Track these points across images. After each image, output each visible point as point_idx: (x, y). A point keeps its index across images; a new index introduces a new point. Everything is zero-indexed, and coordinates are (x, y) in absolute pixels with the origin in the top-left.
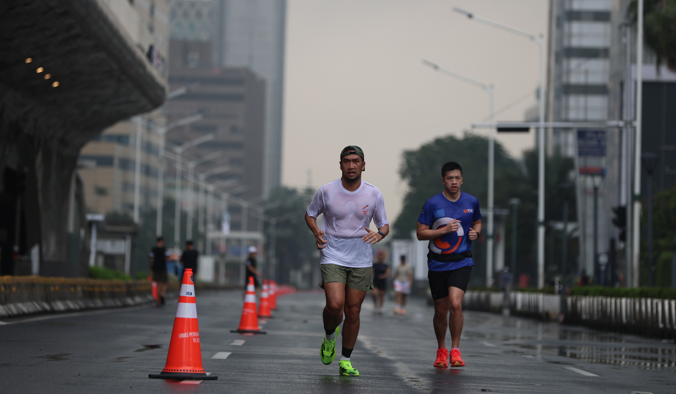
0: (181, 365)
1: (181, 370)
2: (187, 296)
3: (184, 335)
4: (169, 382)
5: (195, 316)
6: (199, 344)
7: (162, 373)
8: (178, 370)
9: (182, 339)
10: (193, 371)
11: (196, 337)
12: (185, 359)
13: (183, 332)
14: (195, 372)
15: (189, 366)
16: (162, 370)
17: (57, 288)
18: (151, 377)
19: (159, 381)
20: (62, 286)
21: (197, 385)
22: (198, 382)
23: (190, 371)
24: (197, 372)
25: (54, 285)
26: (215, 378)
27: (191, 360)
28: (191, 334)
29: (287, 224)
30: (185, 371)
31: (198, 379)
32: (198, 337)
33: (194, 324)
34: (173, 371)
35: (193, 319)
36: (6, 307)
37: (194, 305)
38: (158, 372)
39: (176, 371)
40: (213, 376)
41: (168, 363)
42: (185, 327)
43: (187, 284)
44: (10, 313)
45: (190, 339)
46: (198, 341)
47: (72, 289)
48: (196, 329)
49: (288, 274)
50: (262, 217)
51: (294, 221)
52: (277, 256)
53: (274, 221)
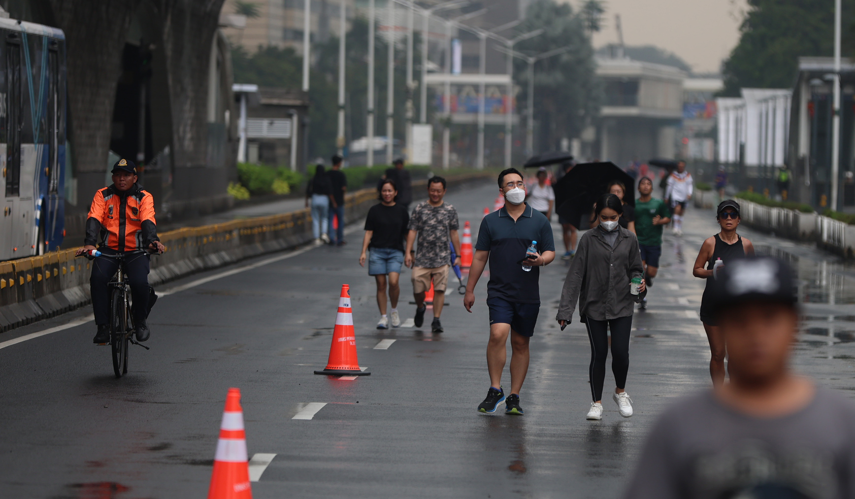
0: (340, 363)
1: (340, 368)
2: (345, 307)
3: (342, 339)
4: (330, 378)
5: (351, 324)
6: (354, 347)
7: (325, 370)
8: (338, 368)
9: (341, 342)
10: (350, 368)
11: (352, 341)
12: (343, 359)
13: (342, 337)
14: (352, 369)
15: (347, 364)
16: (325, 368)
17: (210, 238)
18: (316, 373)
19: (322, 377)
20: (216, 234)
21: (351, 381)
22: (353, 378)
23: (348, 368)
24: (354, 369)
25: (207, 236)
26: (368, 374)
27: (348, 359)
28: (348, 338)
29: (554, 62)
30: (344, 369)
31: (354, 375)
32: (354, 341)
33: (350, 330)
34: (334, 369)
35: (350, 326)
36: (158, 271)
37: (350, 314)
38: (322, 370)
39: (336, 369)
40: (367, 372)
41: (329, 362)
42: (343, 333)
43: (344, 297)
44: (163, 278)
45: (347, 342)
46: (354, 343)
47: (227, 236)
48: (352, 334)
49: (558, 146)
50: (511, 53)
51: (565, 58)
52: (535, 117)
53: (531, 60)
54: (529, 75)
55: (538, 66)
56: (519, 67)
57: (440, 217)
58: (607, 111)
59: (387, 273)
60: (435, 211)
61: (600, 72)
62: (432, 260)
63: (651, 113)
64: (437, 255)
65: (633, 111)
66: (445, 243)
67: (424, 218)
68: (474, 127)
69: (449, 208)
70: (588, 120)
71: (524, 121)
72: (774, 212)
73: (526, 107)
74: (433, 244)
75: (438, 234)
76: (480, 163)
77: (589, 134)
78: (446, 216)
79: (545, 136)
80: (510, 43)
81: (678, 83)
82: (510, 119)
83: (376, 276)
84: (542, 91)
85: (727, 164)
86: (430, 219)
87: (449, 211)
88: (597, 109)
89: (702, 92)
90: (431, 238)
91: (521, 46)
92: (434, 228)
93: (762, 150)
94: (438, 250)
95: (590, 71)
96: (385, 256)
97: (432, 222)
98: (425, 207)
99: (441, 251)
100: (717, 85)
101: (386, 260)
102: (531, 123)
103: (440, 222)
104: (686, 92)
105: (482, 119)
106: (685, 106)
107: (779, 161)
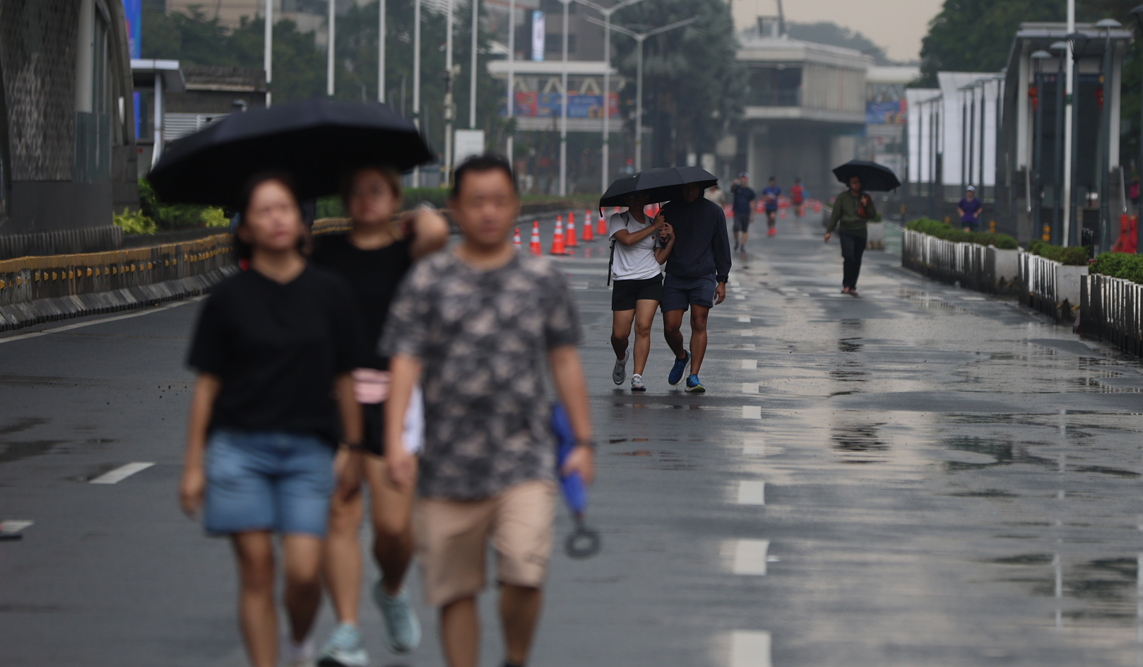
49: (682, 160)
50: (608, 26)
51: (690, 34)
52: (645, 121)
53: (640, 38)
54: (637, 58)
55: (650, 44)
56: (623, 47)
57: (507, 306)
58: (753, 112)
59: (278, 528)
60: (490, 286)
61: (741, 55)
62: (479, 469)
63: (819, 115)
64: (492, 447)
65: (793, 113)
66: (526, 405)
67: (450, 312)
68: (554, 136)
69: (540, 265)
70: (726, 124)
71: (631, 125)
72: (960, 247)
73: (634, 108)
74: (480, 408)
75: (502, 368)
76: (562, 187)
77: (728, 146)
78: (531, 303)
79: (660, 146)
80: (607, 12)
81: (862, 71)
82: (608, 125)
83: (236, 536)
84: (655, 83)
85: (919, 184)
86: (472, 315)
87: (541, 282)
88: (739, 110)
89: (893, 85)
90: (476, 386)
91: (623, 16)
92: (488, 346)
93: (966, 165)
94: (498, 429)
95: (728, 54)
96: (271, 463)
97: (482, 326)
98: (450, 271)
99: (511, 432)
100: (913, 73)
101: (274, 479)
102: (639, 129)
103: (508, 324)
104: (870, 84)
105: (564, 125)
106: (870, 106)
107: (990, 179)
